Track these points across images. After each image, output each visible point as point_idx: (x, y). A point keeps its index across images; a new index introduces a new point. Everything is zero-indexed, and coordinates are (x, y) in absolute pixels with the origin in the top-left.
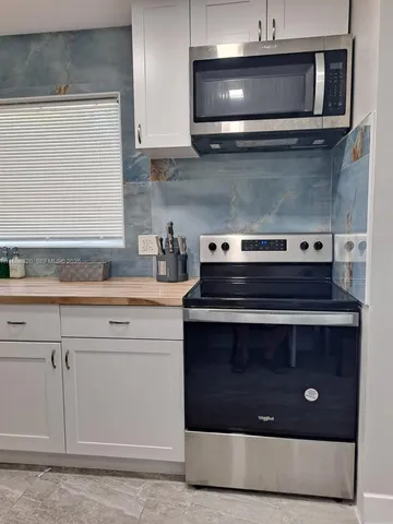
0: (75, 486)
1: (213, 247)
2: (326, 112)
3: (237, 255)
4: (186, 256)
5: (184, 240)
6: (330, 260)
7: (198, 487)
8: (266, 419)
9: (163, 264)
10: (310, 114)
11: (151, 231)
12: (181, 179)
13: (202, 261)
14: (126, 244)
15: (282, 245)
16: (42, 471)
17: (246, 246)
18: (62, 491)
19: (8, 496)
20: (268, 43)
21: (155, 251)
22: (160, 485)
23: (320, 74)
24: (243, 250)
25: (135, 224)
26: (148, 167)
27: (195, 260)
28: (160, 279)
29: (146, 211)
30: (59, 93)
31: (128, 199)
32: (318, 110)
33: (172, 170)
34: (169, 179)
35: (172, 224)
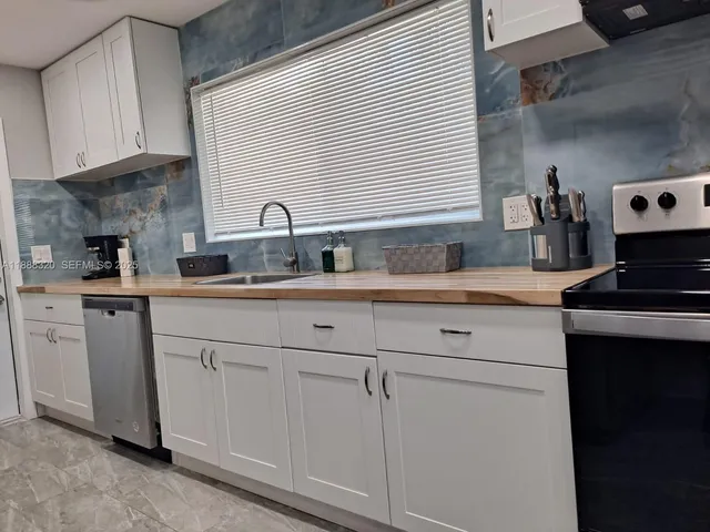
1: (639, 204)
4: (585, 226)
5: (580, 198)
9: (541, 240)
11: (522, 189)
12: (574, 92)
13: (619, 230)
14: (484, 214)
21: (529, 221)
24: (708, 203)
26: (515, 85)
27: (607, 232)
28: (539, 266)
29: (515, 157)
30: (386, 6)
31: (485, 140)
33: (557, 81)
34: (553, 97)
35: (554, 170)
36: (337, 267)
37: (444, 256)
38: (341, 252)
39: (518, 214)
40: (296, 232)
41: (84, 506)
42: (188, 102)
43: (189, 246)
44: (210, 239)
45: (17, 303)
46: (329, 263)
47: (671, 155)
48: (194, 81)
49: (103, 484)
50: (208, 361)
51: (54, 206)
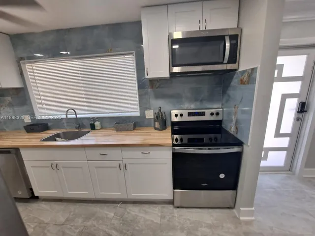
0: (134, 210)
1: (176, 115)
2: (229, 62)
3: (186, 118)
4: (166, 120)
6: (222, 119)
7: (178, 207)
8: (205, 185)
9: (157, 123)
10: (222, 63)
11: (150, 109)
12: (162, 88)
13: (172, 121)
14: (140, 114)
15: (203, 114)
16: (118, 203)
17: (190, 114)
18: (128, 213)
19: (109, 216)
20: (202, 31)
21: (153, 117)
22: (164, 207)
23: (228, 45)
24: (189, 116)
25: (143, 107)
26: (148, 83)
28: (156, 129)
29: (148, 101)
30: (109, 52)
31: (140, 96)
32: (226, 61)
33: (158, 84)
34: (157, 88)
35: (160, 108)
36: (96, 128)
37: (132, 127)
38: (97, 124)
40: (78, 116)
46: (93, 127)
48: (22, 59)
50: (55, 167)
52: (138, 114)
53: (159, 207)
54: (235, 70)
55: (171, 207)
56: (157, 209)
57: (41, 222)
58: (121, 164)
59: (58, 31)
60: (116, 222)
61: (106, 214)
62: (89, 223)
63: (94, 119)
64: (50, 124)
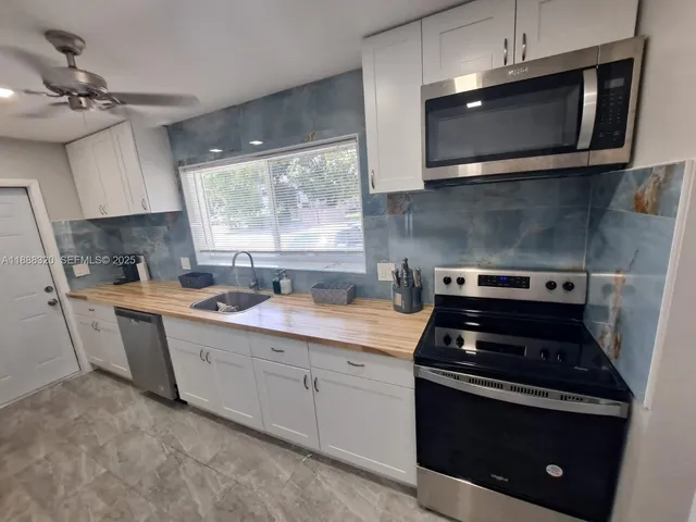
0: (329, 481)
1: (447, 281)
3: (472, 290)
4: (420, 289)
5: (418, 273)
6: (582, 302)
8: (500, 478)
9: (399, 296)
10: (572, 149)
11: (388, 260)
12: (416, 212)
13: (437, 292)
14: (367, 270)
15: (523, 283)
16: (305, 455)
17: (483, 280)
18: (318, 483)
19: (281, 476)
21: (391, 278)
22: (396, 496)
23: (590, 95)
24: (480, 284)
25: (375, 254)
26: (384, 203)
27: (431, 293)
28: (397, 309)
29: (384, 242)
30: (308, 141)
31: (367, 230)
32: (584, 143)
33: (407, 203)
34: (405, 212)
35: (406, 260)
36: (282, 291)
37: (346, 297)
38: (285, 283)
39: (386, 272)
40: (255, 266)
41: (133, 445)
42: (178, 176)
43: (186, 265)
44: (200, 263)
45: (68, 304)
46: (277, 289)
47: (463, 253)
48: (181, 163)
49: (144, 425)
50: (205, 357)
51: (87, 238)
52: (361, 269)
53: (385, 491)
54: (624, 166)
55: (410, 502)
56: (377, 496)
57: (179, 450)
58: (309, 377)
59: (229, 109)
60: (290, 495)
61: (278, 472)
62: (244, 479)
63: (282, 273)
64: (215, 276)
